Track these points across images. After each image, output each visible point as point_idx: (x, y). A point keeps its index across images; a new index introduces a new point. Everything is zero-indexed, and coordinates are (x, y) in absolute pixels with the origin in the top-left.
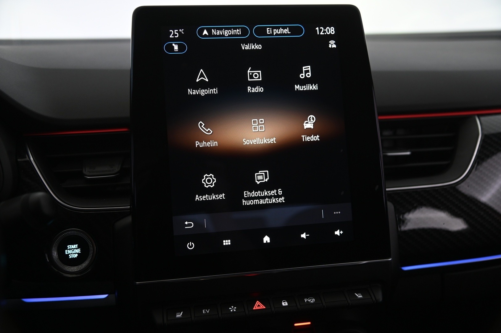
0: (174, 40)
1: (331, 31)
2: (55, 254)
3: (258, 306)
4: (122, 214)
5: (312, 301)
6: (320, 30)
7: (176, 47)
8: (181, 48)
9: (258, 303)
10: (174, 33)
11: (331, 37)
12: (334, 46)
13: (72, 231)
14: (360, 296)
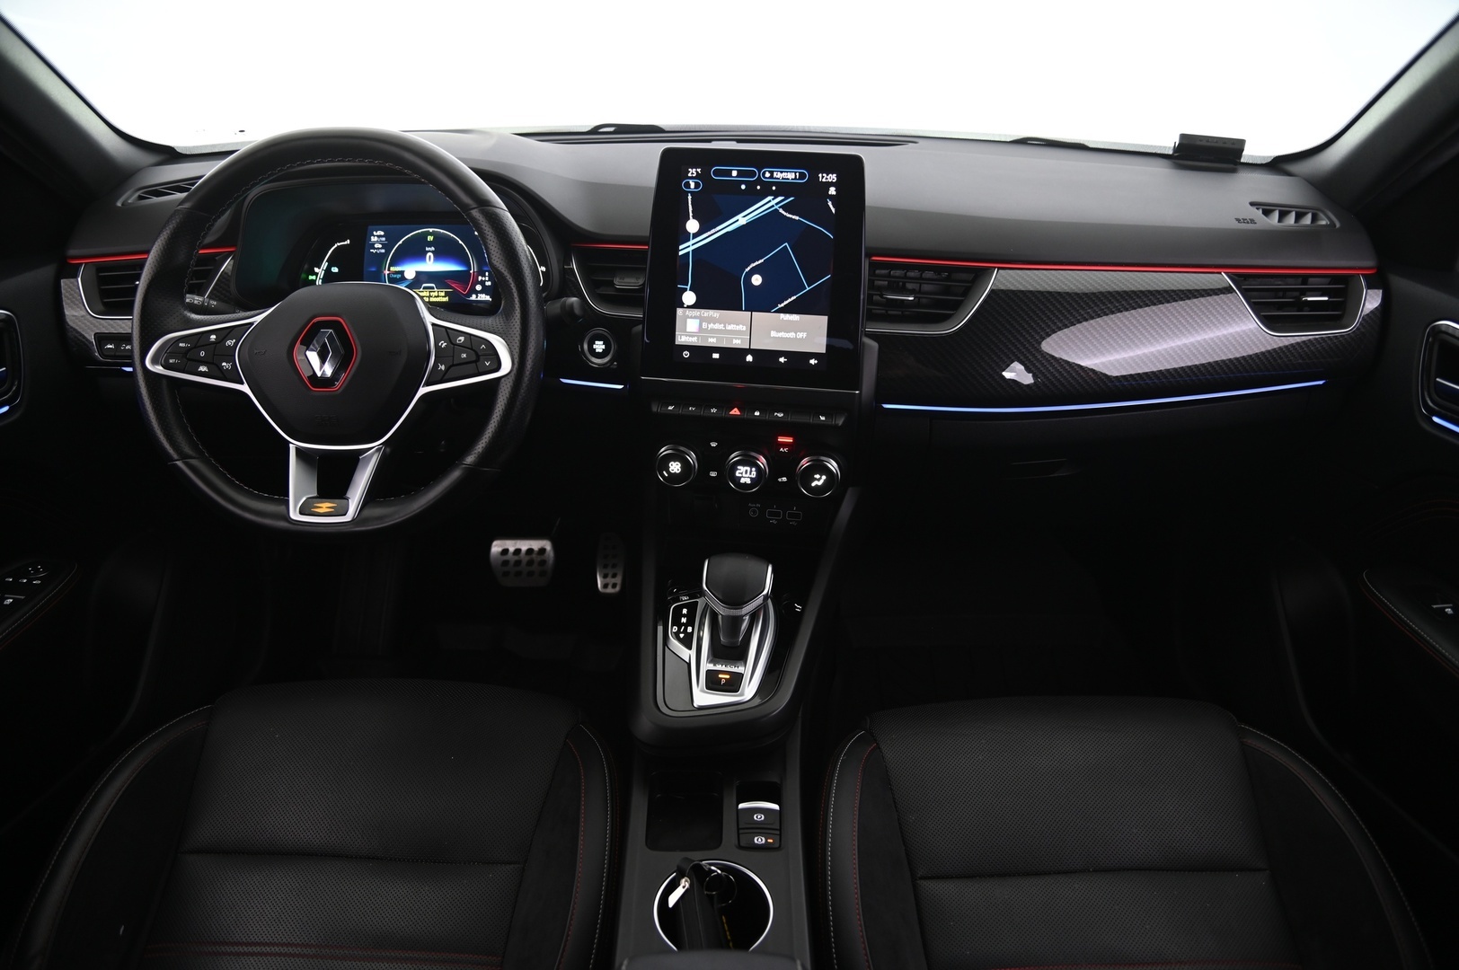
0: (692, 178)
1: (833, 178)
2: (586, 346)
3: (735, 412)
4: (636, 322)
5: (780, 415)
6: (823, 177)
7: (692, 185)
8: (697, 185)
9: (736, 409)
10: (693, 172)
11: (831, 184)
12: (834, 193)
13: (601, 330)
14: (823, 418)
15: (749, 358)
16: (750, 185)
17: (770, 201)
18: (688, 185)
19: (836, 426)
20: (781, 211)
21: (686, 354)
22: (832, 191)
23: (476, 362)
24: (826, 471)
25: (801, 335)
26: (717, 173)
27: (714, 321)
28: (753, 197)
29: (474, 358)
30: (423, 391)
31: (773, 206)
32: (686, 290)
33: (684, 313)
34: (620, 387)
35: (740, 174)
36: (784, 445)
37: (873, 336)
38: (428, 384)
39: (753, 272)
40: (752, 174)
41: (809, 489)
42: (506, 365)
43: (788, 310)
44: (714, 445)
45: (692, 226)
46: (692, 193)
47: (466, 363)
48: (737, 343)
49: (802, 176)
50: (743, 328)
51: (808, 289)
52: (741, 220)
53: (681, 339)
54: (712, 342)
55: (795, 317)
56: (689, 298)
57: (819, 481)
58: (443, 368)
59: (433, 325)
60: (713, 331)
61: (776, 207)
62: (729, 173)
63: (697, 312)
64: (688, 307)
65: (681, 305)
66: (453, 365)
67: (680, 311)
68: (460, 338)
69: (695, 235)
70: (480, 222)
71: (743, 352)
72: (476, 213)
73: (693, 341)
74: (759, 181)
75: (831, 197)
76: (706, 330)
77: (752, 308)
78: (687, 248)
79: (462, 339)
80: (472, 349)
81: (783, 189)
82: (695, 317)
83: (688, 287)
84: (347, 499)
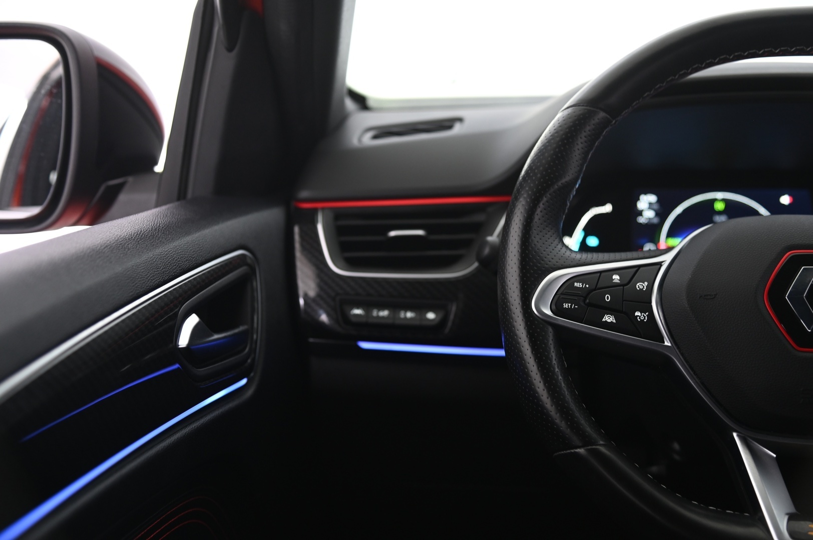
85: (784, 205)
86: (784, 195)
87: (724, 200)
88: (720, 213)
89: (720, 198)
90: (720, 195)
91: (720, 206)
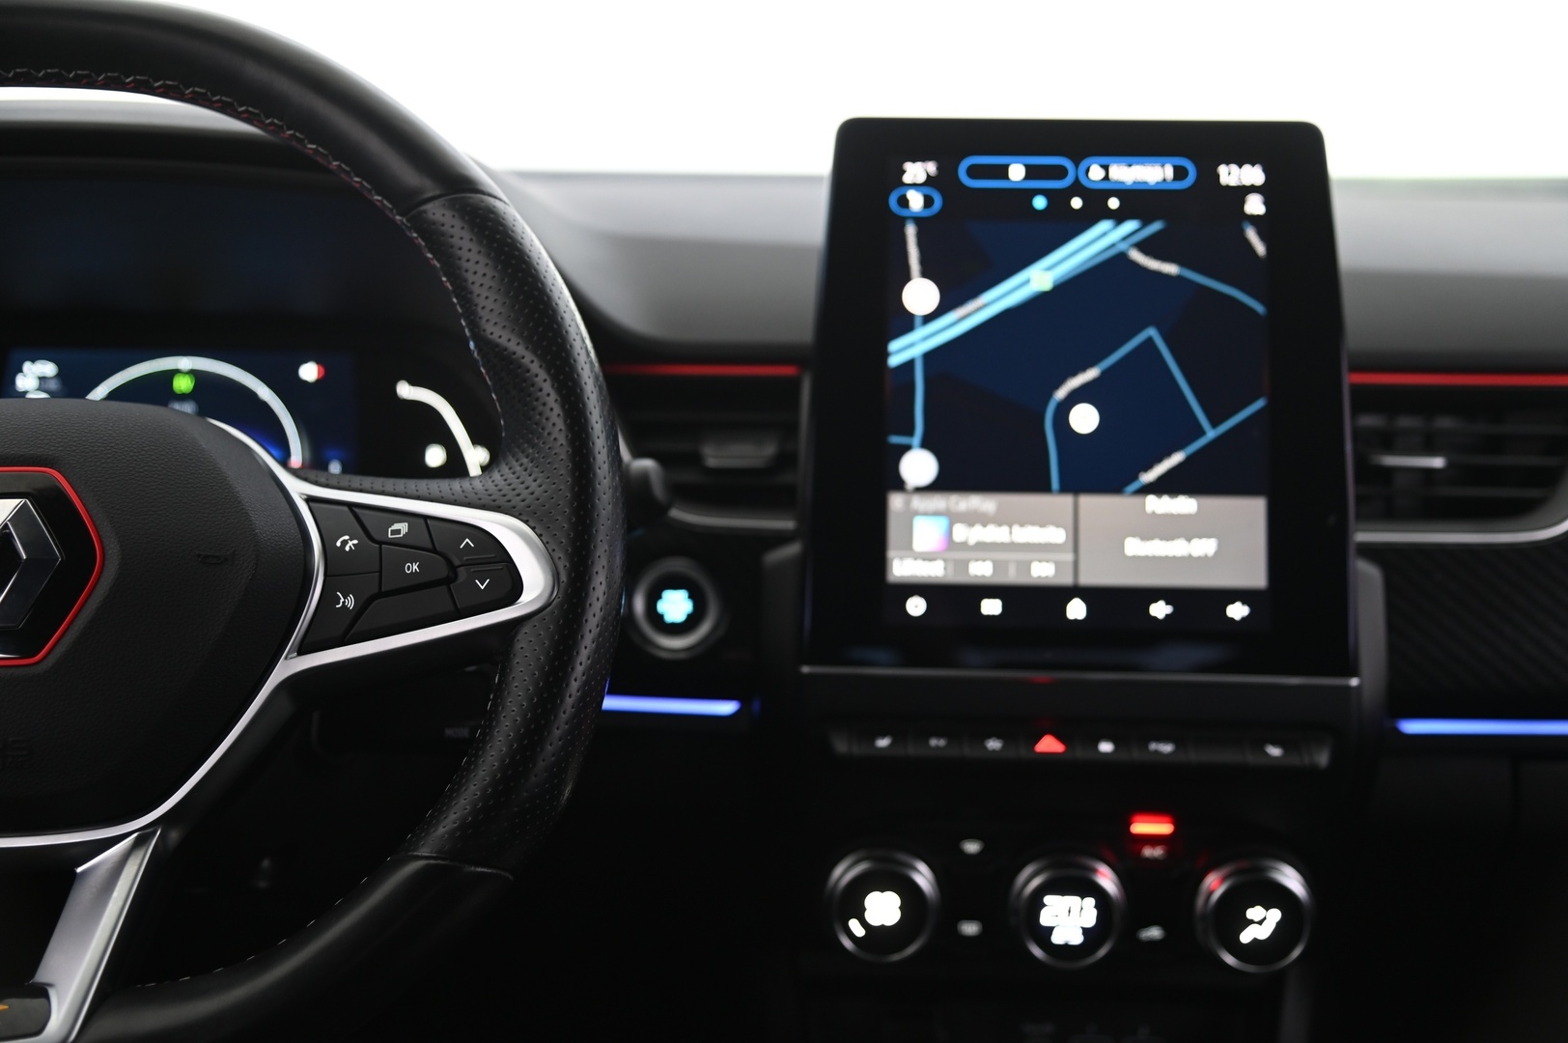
0: (914, 185)
1: (1253, 174)
2: (640, 606)
3: (1045, 746)
4: (780, 539)
5: (1167, 748)
6: (1230, 173)
7: (916, 202)
8: (928, 202)
9: (1048, 738)
10: (916, 172)
11: (1251, 189)
12: (1260, 210)
13: (678, 565)
14: (1275, 751)
15: (1076, 610)
16: (1058, 199)
17: (1104, 234)
18: (904, 202)
19: (1313, 771)
20: (1136, 256)
21: (916, 606)
22: (1255, 205)
23: (448, 581)
24: (1276, 896)
25: (1205, 547)
26: (975, 172)
27: (983, 520)
28: (1063, 226)
29: (443, 572)
30: (289, 666)
31: (1113, 245)
32: (907, 448)
33: (908, 503)
34: (726, 708)
35: (1032, 172)
36: (1153, 840)
37: (1370, 552)
38: (304, 649)
39: (1076, 397)
40: (1059, 172)
41: (1237, 949)
42: (535, 582)
43: (1166, 486)
44: (972, 847)
45: (920, 295)
46: (918, 220)
47: (416, 586)
48: (1043, 572)
49: (1180, 173)
50: (1057, 535)
51: (1211, 434)
52: (1039, 277)
53: (901, 568)
54: (981, 570)
55: (1184, 505)
56: (919, 466)
57: (1262, 923)
58: (350, 602)
59: (310, 500)
60: (982, 547)
61: (1122, 247)
62: (1002, 172)
63: (939, 501)
64: (919, 490)
65: (899, 485)
66: (380, 595)
67: (896, 501)
68: (396, 526)
69: (928, 319)
70: (446, 228)
71: (1060, 595)
72: (437, 212)
73: (934, 571)
74: (1077, 189)
75: (1254, 220)
76: (964, 546)
77: (1076, 483)
78: (904, 350)
79: (403, 527)
80: (434, 551)
81: (1138, 202)
82: (937, 513)
83: (917, 439)
84: (42, 992)
85: (306, 382)
86: (306, 362)
87: (193, 373)
88: (183, 397)
89: (184, 368)
90: (185, 363)
91: (183, 384)
